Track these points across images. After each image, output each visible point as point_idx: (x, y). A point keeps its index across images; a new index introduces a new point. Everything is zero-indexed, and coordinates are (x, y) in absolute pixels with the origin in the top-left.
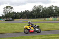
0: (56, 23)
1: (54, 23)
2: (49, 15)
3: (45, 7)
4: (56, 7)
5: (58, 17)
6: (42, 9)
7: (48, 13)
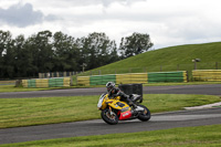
0: (62, 98)
1: (53, 98)
2: (36, 67)
3: (21, 38)
4: (58, 36)
5: (68, 75)
6: (9, 44)
7: (31, 60)
